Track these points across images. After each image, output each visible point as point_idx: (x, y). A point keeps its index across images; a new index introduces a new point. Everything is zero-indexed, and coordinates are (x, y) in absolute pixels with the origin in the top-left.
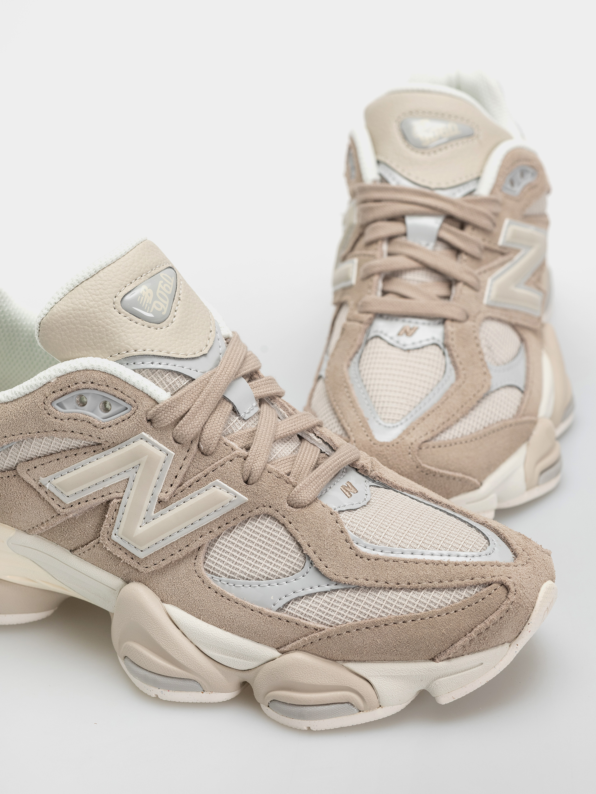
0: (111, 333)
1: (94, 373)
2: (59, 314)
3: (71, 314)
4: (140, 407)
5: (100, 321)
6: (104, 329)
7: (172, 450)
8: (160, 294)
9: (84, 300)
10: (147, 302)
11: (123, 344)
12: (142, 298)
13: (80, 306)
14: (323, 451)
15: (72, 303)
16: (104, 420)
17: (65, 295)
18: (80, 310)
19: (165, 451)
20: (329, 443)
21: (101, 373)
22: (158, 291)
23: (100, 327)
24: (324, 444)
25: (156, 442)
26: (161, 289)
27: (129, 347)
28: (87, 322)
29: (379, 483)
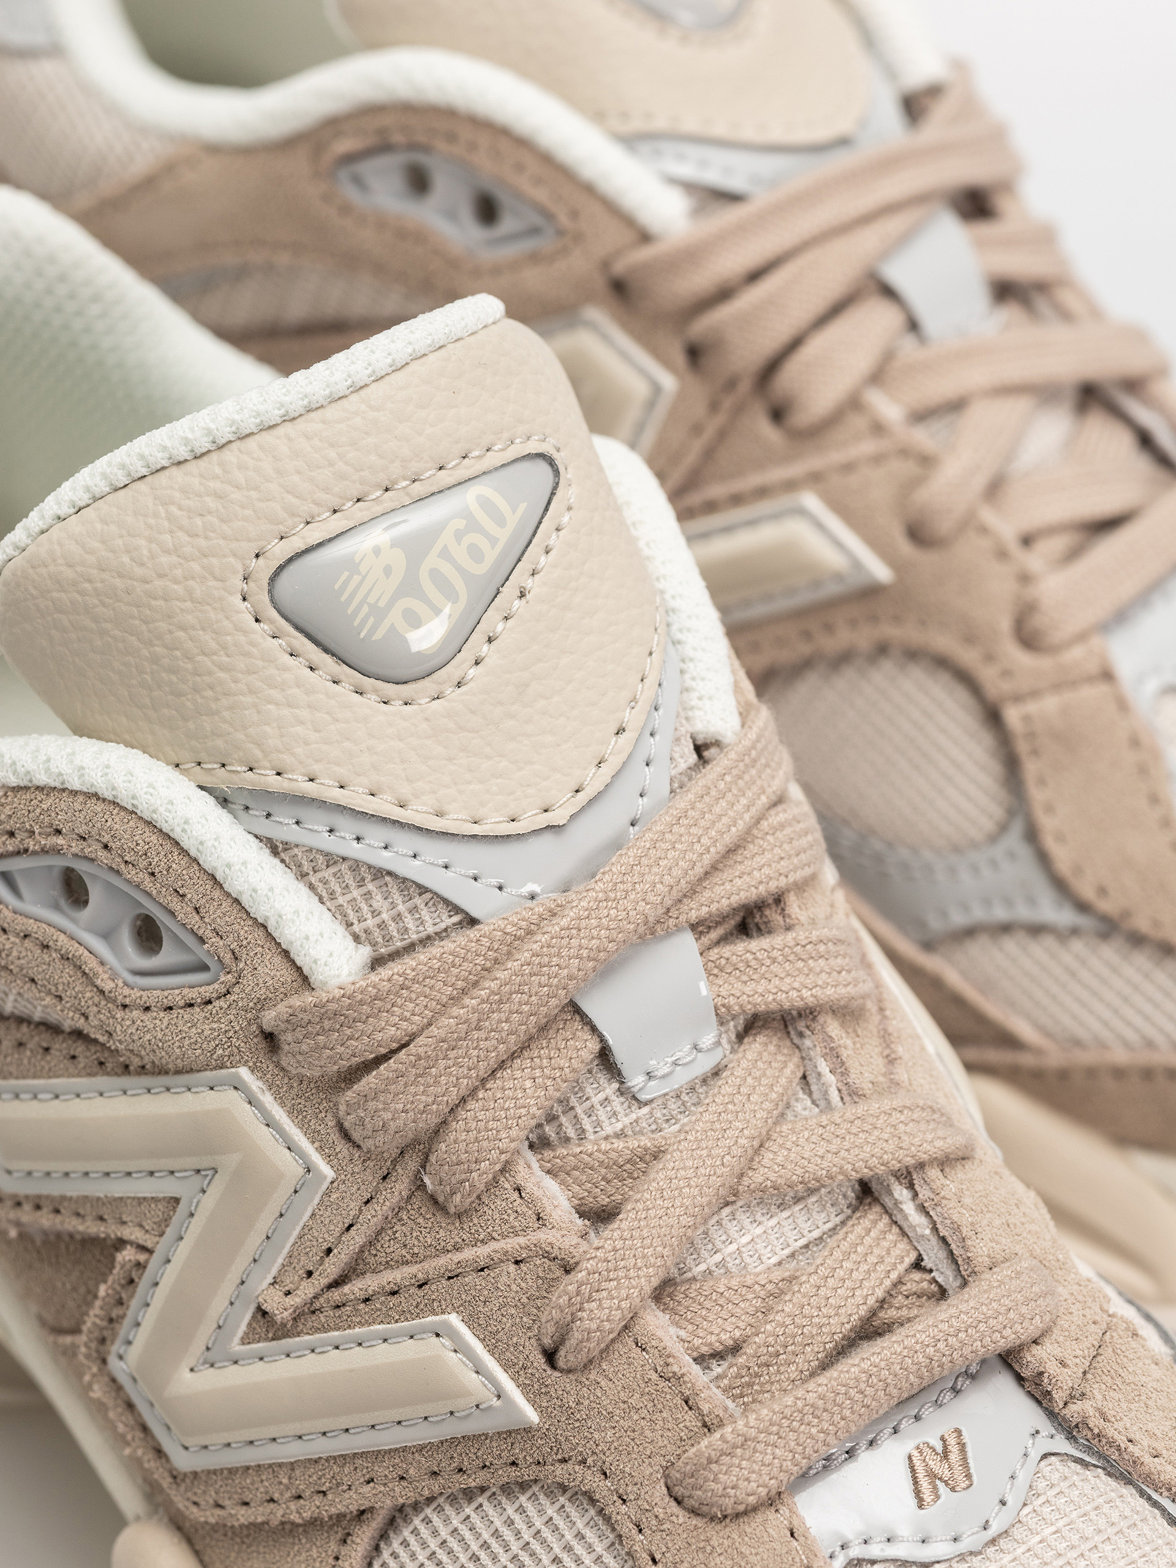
0: (211, 687)
1: (118, 816)
2: (52, 568)
3: (90, 581)
4: (248, 981)
5: (181, 634)
6: (189, 666)
7: (329, 1159)
8: (435, 574)
9: (142, 542)
10: (371, 600)
11: (240, 736)
12: (356, 579)
13: (126, 559)
14: (927, 1263)
15: (103, 542)
16: (130, 978)
17: (95, 499)
18: (121, 576)
19: (302, 1155)
20: (953, 1246)
21: (141, 825)
22: (432, 561)
23: (178, 653)
24: (934, 1241)
25: (279, 1114)
26: (445, 554)
27: (258, 753)
28: (137, 622)
29: (1089, 1449)
